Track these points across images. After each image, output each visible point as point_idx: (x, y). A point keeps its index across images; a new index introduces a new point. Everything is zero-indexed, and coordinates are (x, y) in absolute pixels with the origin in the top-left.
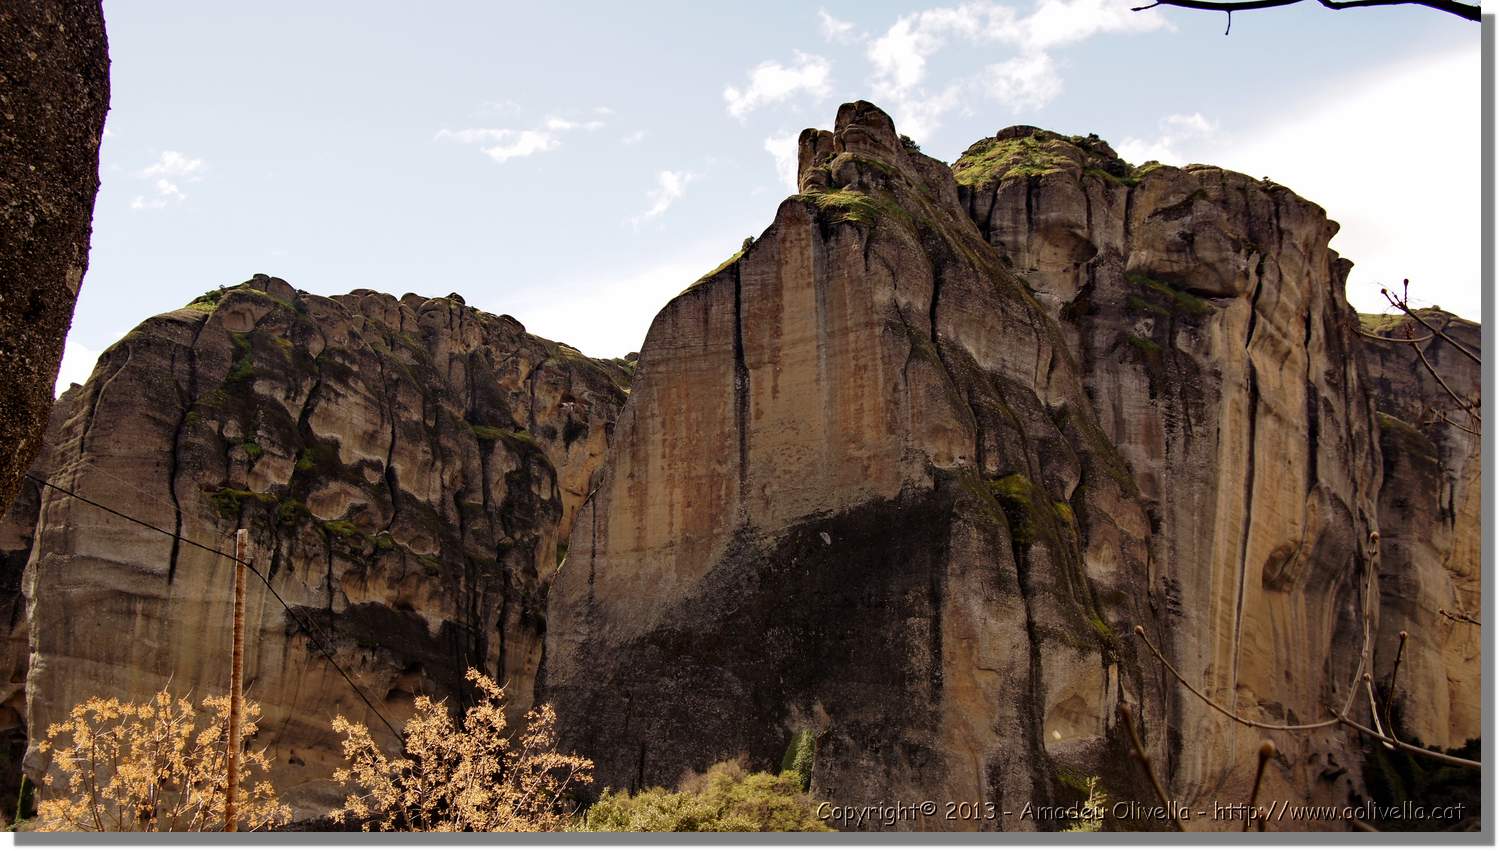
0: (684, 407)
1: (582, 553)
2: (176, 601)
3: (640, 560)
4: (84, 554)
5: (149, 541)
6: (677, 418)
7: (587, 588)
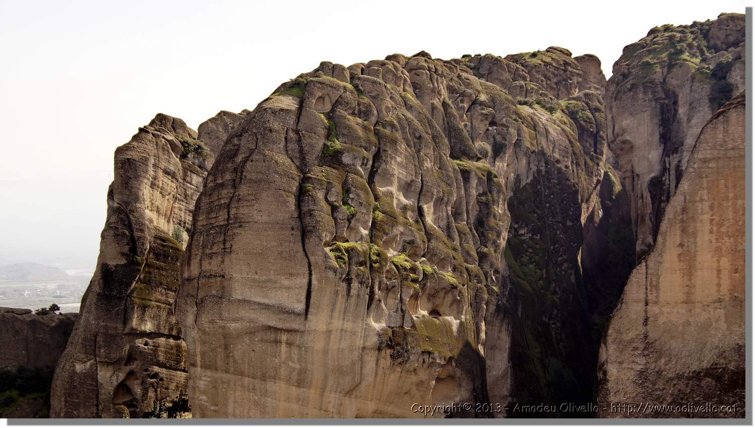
0: (731, 195)
1: (637, 301)
2: (309, 332)
3: (690, 311)
4: (240, 297)
5: (288, 288)
6: (724, 203)
7: (642, 329)
